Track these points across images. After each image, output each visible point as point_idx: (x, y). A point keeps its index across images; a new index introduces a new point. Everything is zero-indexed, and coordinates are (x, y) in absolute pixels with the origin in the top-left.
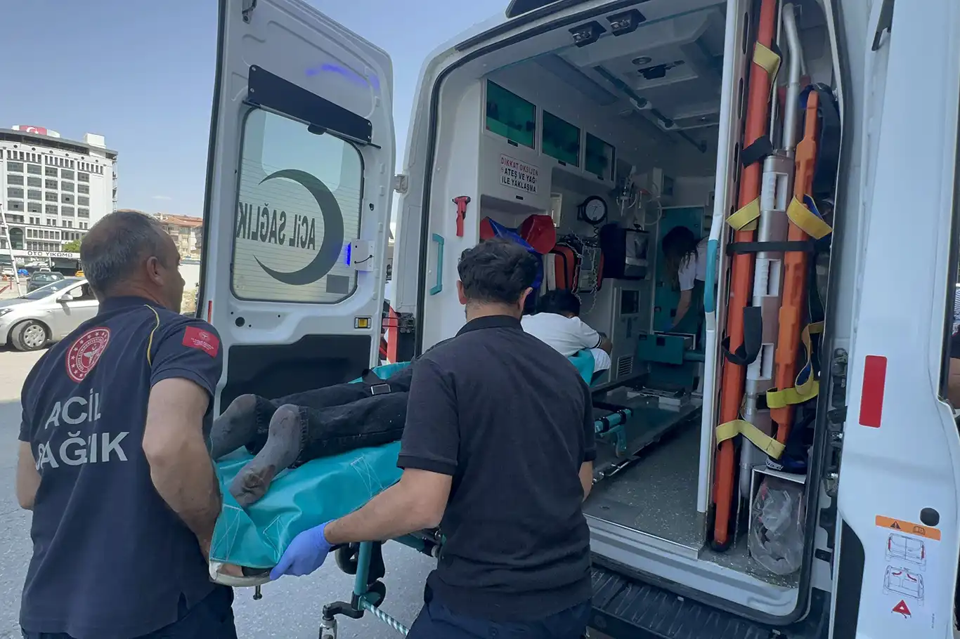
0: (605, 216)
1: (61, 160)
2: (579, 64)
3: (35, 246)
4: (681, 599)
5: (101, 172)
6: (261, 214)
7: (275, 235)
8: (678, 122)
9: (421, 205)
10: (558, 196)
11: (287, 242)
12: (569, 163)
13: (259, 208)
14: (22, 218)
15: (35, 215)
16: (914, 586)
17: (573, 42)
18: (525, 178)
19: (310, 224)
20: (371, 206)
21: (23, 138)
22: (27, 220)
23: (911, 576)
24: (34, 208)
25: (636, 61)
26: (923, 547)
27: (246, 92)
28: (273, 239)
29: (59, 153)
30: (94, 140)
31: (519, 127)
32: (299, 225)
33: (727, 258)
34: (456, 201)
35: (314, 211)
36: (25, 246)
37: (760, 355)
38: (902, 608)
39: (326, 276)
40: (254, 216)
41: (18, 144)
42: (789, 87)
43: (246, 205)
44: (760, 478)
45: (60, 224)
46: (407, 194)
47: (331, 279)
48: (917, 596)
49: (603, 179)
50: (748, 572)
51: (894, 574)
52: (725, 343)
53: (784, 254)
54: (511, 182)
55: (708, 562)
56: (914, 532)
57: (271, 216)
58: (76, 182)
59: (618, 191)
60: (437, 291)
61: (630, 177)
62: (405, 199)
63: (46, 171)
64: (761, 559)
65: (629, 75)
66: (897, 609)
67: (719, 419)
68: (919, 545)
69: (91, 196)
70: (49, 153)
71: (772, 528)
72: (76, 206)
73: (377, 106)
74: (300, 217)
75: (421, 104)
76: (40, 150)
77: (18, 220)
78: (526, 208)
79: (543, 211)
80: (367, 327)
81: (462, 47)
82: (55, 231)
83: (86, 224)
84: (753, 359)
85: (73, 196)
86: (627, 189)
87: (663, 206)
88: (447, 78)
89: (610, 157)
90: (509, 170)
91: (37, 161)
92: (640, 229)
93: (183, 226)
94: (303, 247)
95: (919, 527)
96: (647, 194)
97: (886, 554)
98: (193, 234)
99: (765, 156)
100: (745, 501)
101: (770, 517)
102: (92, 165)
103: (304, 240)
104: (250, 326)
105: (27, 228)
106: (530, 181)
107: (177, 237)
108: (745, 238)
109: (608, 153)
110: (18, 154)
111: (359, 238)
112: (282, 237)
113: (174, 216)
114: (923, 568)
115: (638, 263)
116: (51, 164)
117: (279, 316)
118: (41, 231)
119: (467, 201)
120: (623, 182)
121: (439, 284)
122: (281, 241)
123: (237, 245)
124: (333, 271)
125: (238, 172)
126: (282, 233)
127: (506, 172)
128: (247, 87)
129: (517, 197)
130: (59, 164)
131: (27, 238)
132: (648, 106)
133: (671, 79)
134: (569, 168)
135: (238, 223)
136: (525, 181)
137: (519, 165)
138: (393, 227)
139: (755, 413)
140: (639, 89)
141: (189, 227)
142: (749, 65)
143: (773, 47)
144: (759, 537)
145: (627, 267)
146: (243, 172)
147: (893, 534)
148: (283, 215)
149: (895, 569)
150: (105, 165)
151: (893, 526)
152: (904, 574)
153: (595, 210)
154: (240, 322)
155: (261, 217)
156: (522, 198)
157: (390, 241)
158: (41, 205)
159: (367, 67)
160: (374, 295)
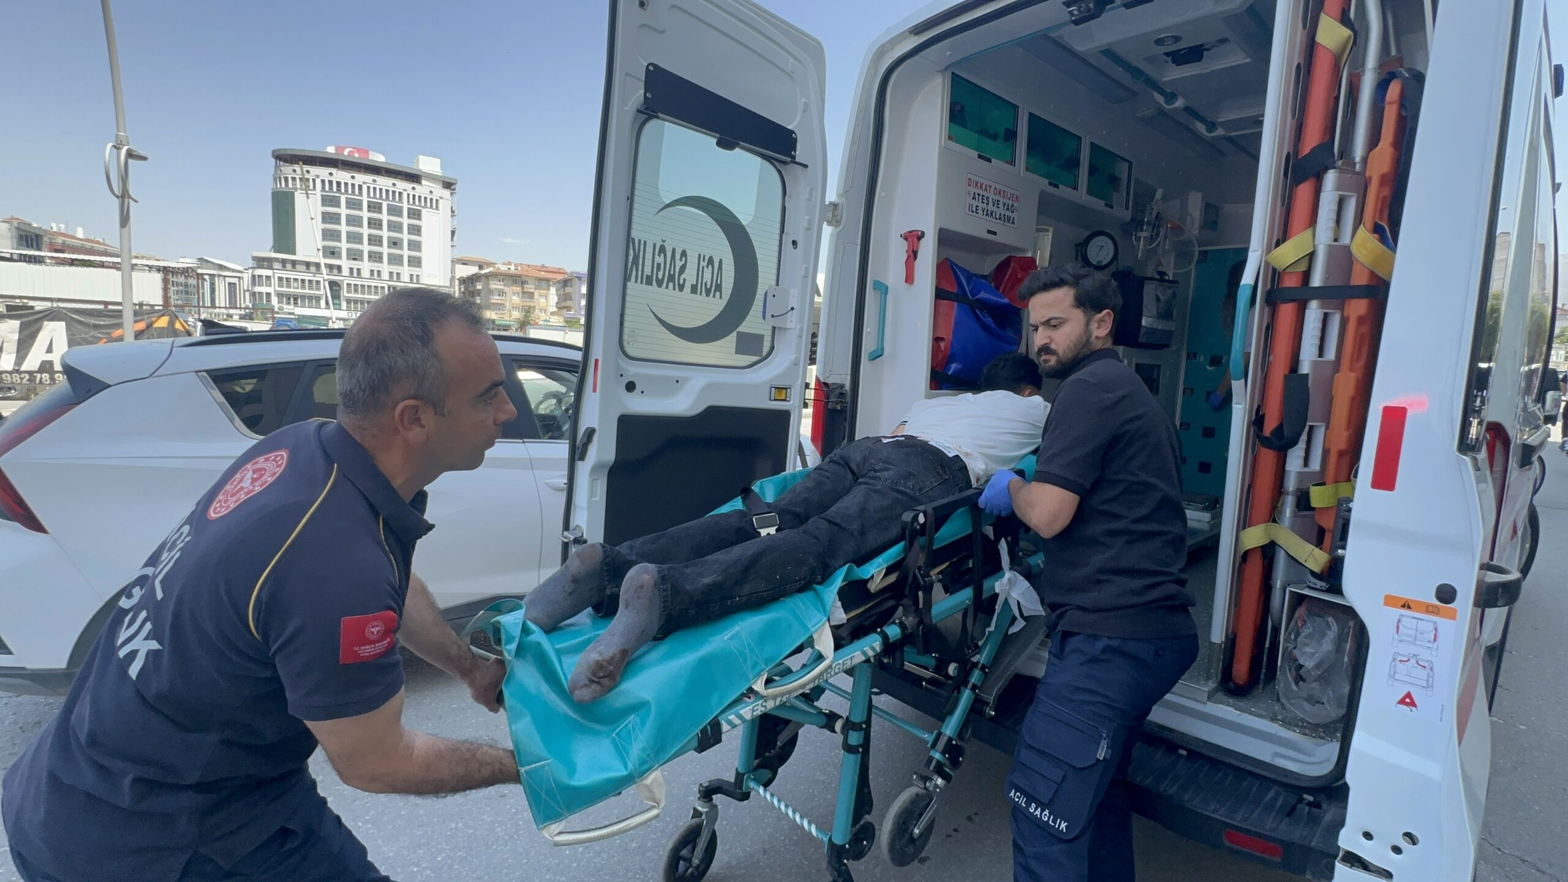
0: (1115, 257)
1: (387, 191)
2: (1079, 48)
3: (356, 306)
4: (1184, 753)
5: (437, 207)
6: (657, 252)
7: (673, 280)
8: (1226, 125)
9: (859, 242)
10: (1047, 231)
11: (688, 288)
12: (1062, 184)
13: (655, 244)
14: (339, 268)
15: (355, 265)
16: (1423, 674)
17: (1068, 18)
18: (1001, 206)
19: (716, 265)
20: (794, 243)
21: (340, 163)
22: (345, 271)
23: (1420, 663)
24: (355, 256)
25: (1159, 42)
26: (1436, 629)
27: (642, 98)
28: (671, 285)
29: (385, 182)
30: (428, 164)
31: (994, 137)
32: (703, 267)
33: (1267, 310)
34: (906, 237)
35: (722, 250)
36: (344, 305)
37: (1304, 437)
38: (1408, 700)
39: (735, 334)
40: (649, 256)
41: (334, 171)
42: (1364, 74)
43: (640, 241)
44: (1299, 600)
45: (385, 276)
46: (841, 227)
47: (741, 335)
48: (1425, 685)
49: (1112, 207)
50: (1274, 719)
51: (1401, 661)
52: (1257, 421)
53: (1345, 302)
54: (980, 211)
55: (1221, 706)
56: (1427, 612)
57: (669, 254)
58: (405, 221)
59: (1137, 223)
60: (877, 355)
61: (1153, 203)
62: (838, 234)
63: (369, 207)
64: (1292, 705)
65: (1150, 60)
66: (1402, 702)
67: (1245, 521)
68: (1431, 626)
69: (425, 239)
70: (371, 182)
71: (1309, 664)
72: (406, 253)
73: (804, 111)
74: (704, 256)
75: (861, 110)
76: (361, 178)
77: (335, 271)
78: (1003, 247)
79: (1025, 251)
80: (785, 400)
81: (917, 30)
82: (379, 285)
83: (418, 276)
84: (1294, 442)
85: (402, 240)
86: (1149, 223)
87: (1199, 246)
88: (899, 69)
89: (1124, 177)
90: (979, 195)
91: (357, 193)
92: (1166, 278)
93: (540, 279)
94: (708, 295)
95: (1434, 606)
96: (1178, 229)
97: (1393, 639)
98: (553, 290)
99: (1326, 169)
100: (1276, 630)
101: (1308, 650)
102: (426, 198)
103: (708, 287)
104: (642, 392)
105: (345, 282)
106: (1008, 209)
107: (533, 293)
108: (1291, 282)
109: (1122, 171)
110: (335, 185)
111: (777, 284)
112: (681, 282)
113: (529, 266)
114: (1434, 653)
115: (1160, 325)
116: (375, 197)
117: (677, 381)
118: (363, 286)
119: (920, 236)
120: (1143, 211)
121: (880, 346)
122: (681, 288)
123: (629, 292)
124: (746, 327)
125: (631, 199)
126: (682, 277)
127: (974, 198)
128: (643, 91)
129: (989, 232)
130: (384, 196)
131: (346, 294)
132: (1179, 103)
133: (1211, 65)
134: (1064, 191)
135: (629, 266)
136: (1001, 211)
137: (992, 189)
138: (821, 279)
139: (1295, 515)
140: (1165, 79)
141: (548, 280)
142: (1311, 46)
143: (1345, 20)
144: (1292, 676)
145: (1142, 331)
146: (636, 199)
147: (1402, 615)
148: (684, 254)
149: (1403, 655)
150: (441, 198)
151: (1403, 606)
152: (1413, 661)
153: (1101, 251)
154: (631, 387)
155: (656, 256)
156: (994, 233)
157: (817, 299)
158: (362, 251)
159: (791, 60)
160: (796, 358)
